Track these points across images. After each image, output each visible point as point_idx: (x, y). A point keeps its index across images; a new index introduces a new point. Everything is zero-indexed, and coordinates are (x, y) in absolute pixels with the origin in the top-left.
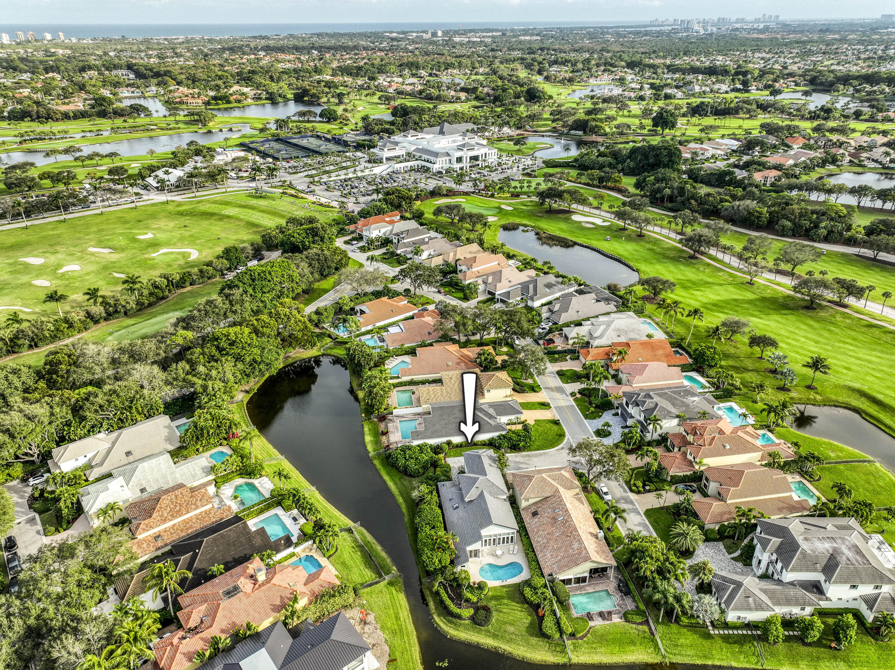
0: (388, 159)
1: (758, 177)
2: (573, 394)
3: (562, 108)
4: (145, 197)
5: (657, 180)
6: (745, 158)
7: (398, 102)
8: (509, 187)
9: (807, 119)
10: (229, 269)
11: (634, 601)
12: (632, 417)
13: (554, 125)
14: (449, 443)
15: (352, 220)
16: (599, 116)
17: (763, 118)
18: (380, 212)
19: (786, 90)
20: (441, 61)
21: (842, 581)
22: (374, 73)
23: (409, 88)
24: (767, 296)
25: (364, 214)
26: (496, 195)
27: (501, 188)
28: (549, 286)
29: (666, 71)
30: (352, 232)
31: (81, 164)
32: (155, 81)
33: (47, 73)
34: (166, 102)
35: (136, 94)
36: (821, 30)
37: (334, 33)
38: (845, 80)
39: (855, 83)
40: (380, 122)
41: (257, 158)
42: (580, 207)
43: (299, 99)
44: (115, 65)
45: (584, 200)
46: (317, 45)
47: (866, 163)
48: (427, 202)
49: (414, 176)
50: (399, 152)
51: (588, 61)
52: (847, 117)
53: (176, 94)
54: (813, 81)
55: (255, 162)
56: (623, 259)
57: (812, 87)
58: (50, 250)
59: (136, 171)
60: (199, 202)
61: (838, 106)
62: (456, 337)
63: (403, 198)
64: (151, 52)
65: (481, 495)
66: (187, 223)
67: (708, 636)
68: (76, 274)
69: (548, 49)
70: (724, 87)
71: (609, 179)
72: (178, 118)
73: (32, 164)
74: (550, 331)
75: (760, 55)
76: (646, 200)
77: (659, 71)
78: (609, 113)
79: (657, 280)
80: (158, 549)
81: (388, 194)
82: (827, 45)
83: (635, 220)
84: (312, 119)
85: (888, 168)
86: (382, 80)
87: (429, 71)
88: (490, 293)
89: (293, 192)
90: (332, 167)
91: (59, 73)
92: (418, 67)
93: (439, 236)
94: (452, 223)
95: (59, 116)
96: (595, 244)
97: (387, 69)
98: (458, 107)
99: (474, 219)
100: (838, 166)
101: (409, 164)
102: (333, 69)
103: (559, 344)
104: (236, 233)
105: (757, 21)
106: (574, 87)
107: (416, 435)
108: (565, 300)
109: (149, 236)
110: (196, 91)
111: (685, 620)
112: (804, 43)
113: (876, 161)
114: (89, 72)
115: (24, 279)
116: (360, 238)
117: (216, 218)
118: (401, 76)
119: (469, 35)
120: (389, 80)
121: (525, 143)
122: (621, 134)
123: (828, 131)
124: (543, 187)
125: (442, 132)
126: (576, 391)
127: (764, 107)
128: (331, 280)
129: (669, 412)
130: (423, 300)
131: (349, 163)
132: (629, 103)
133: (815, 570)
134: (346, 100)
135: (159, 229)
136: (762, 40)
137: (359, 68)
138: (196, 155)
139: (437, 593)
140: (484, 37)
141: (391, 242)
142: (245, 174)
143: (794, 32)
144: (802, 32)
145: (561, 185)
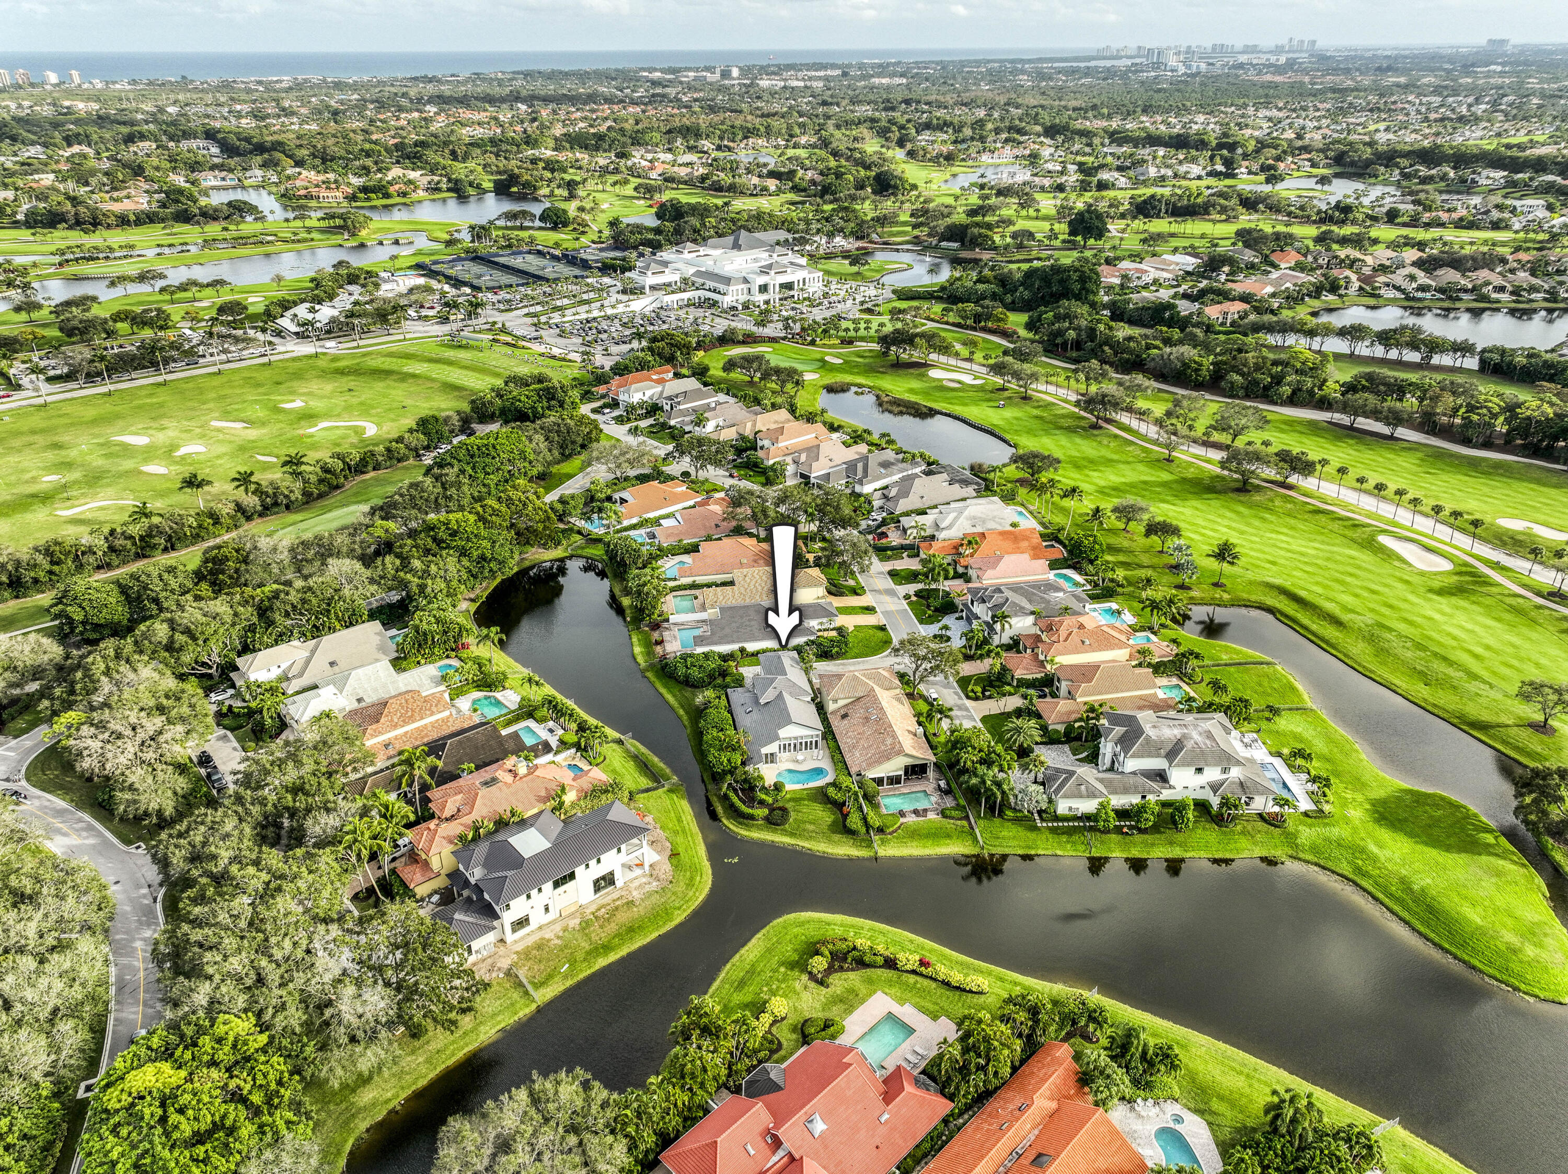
0: (653, 288)
1: (1213, 312)
2: (907, 597)
3: (932, 205)
4: (280, 348)
5: (1058, 318)
6: (1204, 284)
7: (666, 196)
8: (837, 329)
9: (1315, 222)
10: (427, 448)
11: (955, 799)
12: (978, 618)
13: (916, 232)
14: (742, 650)
15: (601, 379)
16: (987, 219)
17: (1247, 220)
18: (643, 366)
19: (1296, 174)
20: (738, 123)
21: (1185, 764)
22: (624, 145)
23: (683, 172)
24: (1190, 476)
25: (620, 370)
26: (818, 341)
27: (825, 331)
28: (886, 465)
29: (1107, 141)
30: (603, 397)
31: (168, 297)
32: (259, 159)
33: (70, 145)
34: (283, 196)
35: (229, 183)
36: (1379, 69)
37: (553, 72)
38: (1389, 158)
39: (1404, 162)
40: (638, 229)
41: (447, 288)
42: (943, 359)
43: (502, 189)
44: (184, 132)
45: (947, 348)
46: (524, 93)
47: (1382, 292)
48: (714, 352)
49: (694, 313)
50: (669, 277)
51: (980, 123)
52: (1374, 219)
53: (298, 183)
54: (1339, 159)
55: (443, 294)
56: (997, 431)
57: (1338, 170)
58: (155, 425)
59: (260, 308)
60: (364, 355)
61: (1366, 201)
62: (754, 531)
63: (678, 346)
64: (238, 107)
65: (780, 696)
66: (352, 385)
67: (1034, 828)
68: (202, 457)
69: (918, 102)
70: (1196, 170)
71: (989, 317)
72: (308, 223)
73: (94, 299)
74: (884, 523)
75: (1268, 114)
76: (1039, 348)
77: (1096, 141)
78: (1006, 212)
79: (1035, 455)
80: (389, 758)
81: (654, 340)
82: (1381, 95)
83: (1017, 375)
84: (526, 224)
85: (1414, 299)
86: (638, 157)
87: (717, 142)
88: (803, 476)
89: (509, 339)
90: (566, 301)
91: (89, 145)
92: (698, 135)
93: (732, 400)
94: (751, 383)
95: (112, 220)
96: (958, 410)
97: (647, 138)
98: (764, 204)
99: (783, 376)
100: (1340, 296)
101: (686, 296)
102: (556, 139)
103: (894, 538)
104: (428, 398)
105: (1279, 50)
106: (955, 170)
107: (699, 641)
108: (906, 484)
109: (298, 404)
110: (331, 176)
111: (1009, 813)
112: (1344, 91)
113: (1398, 288)
114: (141, 144)
115: (128, 464)
116: (615, 404)
117: (395, 377)
118: (670, 150)
119: (785, 75)
120: (649, 156)
121: (867, 263)
122: (1020, 247)
123: (1337, 242)
124: (889, 328)
125: (736, 246)
126: (912, 593)
127: (1250, 203)
128: (577, 462)
129: (1022, 608)
130: (707, 486)
131: (592, 295)
132: (1038, 196)
133: (1158, 756)
134: (581, 192)
135: (310, 394)
136: (1276, 86)
137: (600, 137)
138: (350, 283)
139: (726, 797)
140: (810, 79)
141: (661, 409)
142: (431, 313)
143: (1335, 71)
144: (1347, 71)
145: (916, 326)
